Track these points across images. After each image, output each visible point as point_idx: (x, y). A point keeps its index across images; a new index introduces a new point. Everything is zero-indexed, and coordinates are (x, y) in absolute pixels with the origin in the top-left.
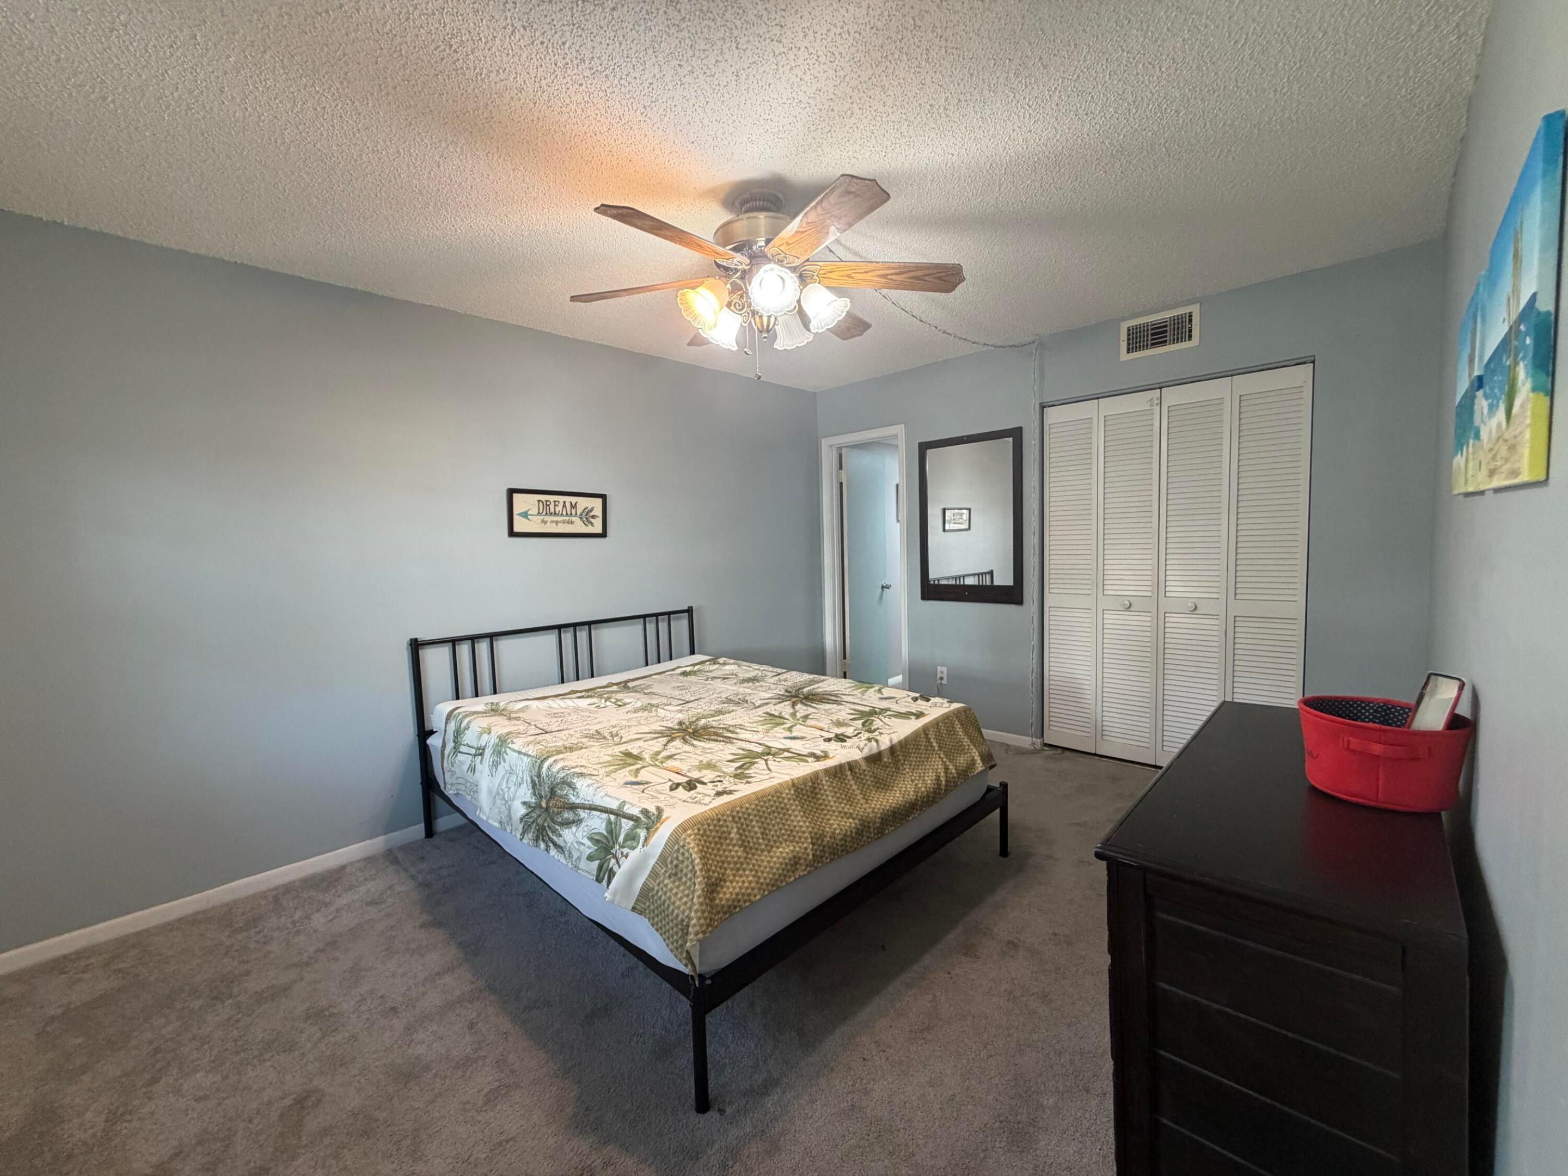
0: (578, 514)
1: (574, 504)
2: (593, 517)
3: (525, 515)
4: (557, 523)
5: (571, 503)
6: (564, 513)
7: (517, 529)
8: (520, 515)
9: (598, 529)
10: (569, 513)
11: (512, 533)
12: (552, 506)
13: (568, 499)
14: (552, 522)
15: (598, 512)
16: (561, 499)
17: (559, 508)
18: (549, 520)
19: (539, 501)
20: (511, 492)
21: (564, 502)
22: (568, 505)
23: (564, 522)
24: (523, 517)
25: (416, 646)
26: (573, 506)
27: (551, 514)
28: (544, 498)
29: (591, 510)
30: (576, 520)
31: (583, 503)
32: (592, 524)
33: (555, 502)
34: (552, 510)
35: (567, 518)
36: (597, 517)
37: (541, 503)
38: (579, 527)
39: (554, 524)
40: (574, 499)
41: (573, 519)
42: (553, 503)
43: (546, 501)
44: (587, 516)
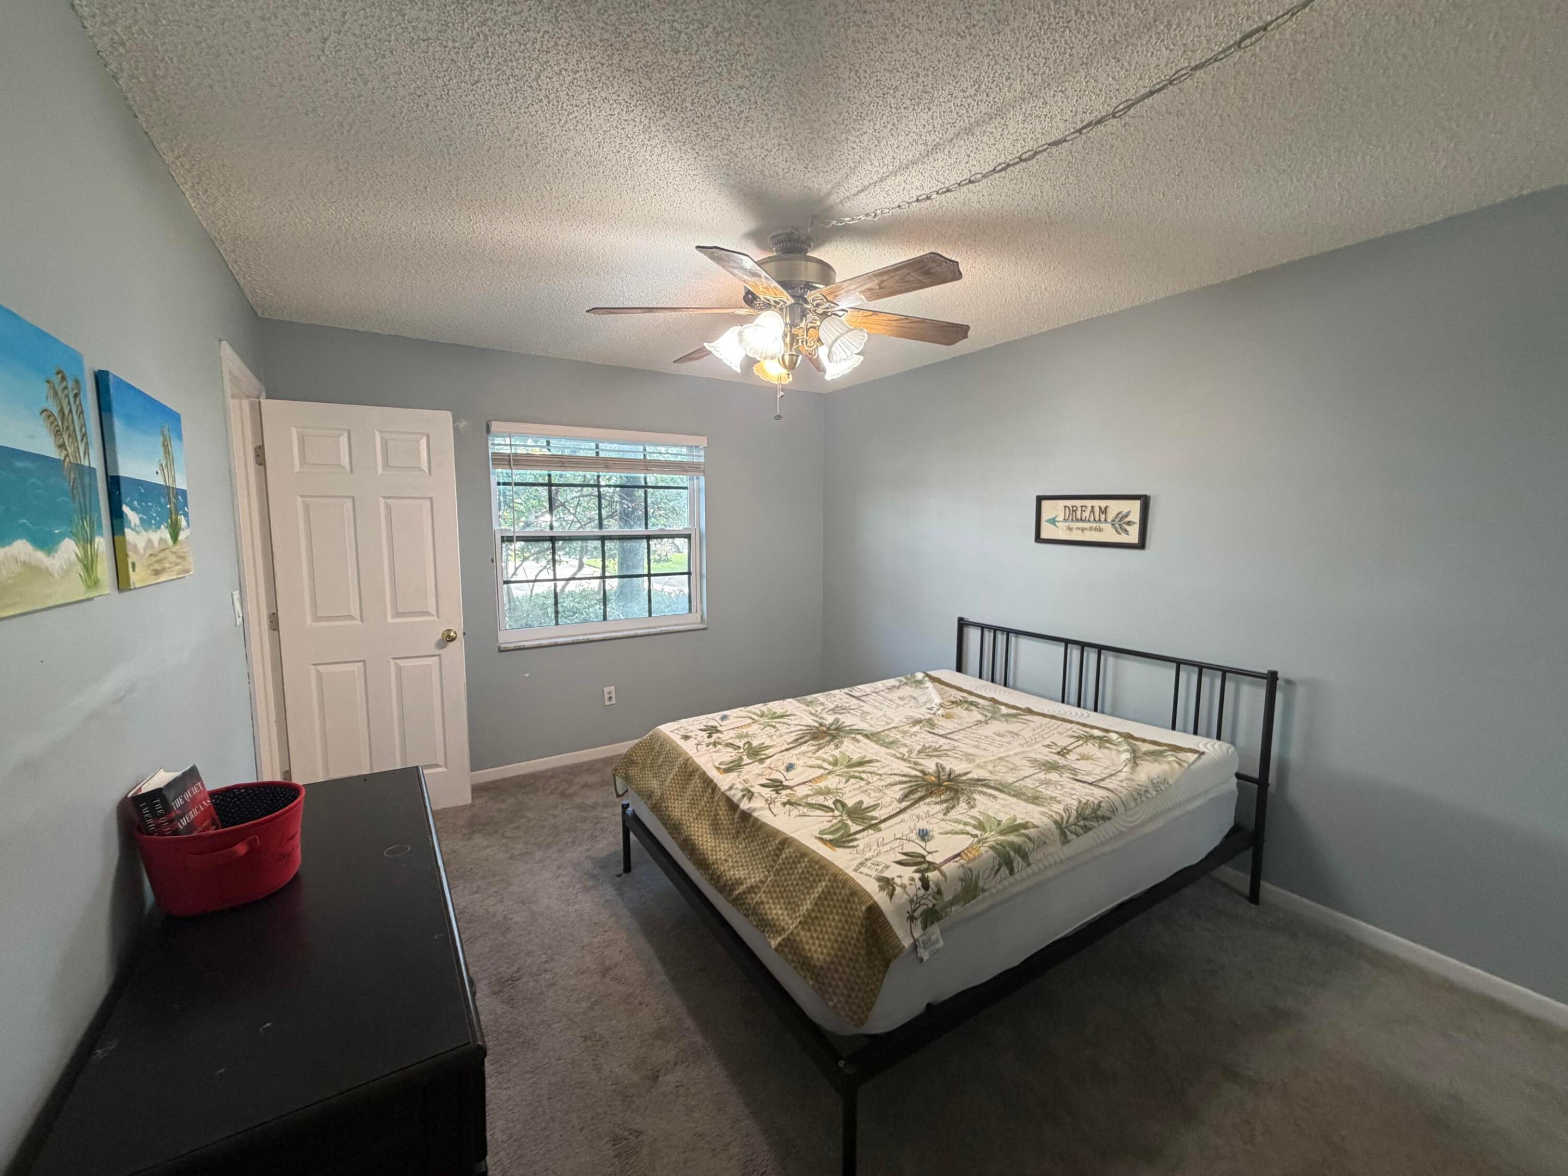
0: (1109, 520)
1: (1103, 509)
2: (1129, 523)
3: (1053, 521)
4: (1083, 530)
5: (1100, 508)
6: (1092, 519)
7: (1044, 535)
8: (1048, 521)
9: (1134, 538)
10: (1097, 519)
11: (1038, 539)
12: (1079, 513)
13: (1097, 503)
14: (1078, 528)
15: (1135, 517)
16: (1089, 503)
17: (1087, 514)
18: (1075, 527)
19: (1065, 507)
20: (1040, 499)
21: (1092, 507)
22: (1097, 510)
23: (1091, 529)
24: (1051, 523)
25: (963, 624)
26: (1104, 511)
27: (1077, 520)
28: (1070, 503)
29: (1126, 516)
30: (1108, 527)
31: (1115, 507)
32: (1126, 532)
33: (1082, 507)
34: (1079, 517)
35: (1094, 525)
36: (1134, 523)
37: (1067, 509)
38: (1110, 535)
39: (1080, 531)
40: (1103, 503)
41: (1102, 525)
42: (1079, 509)
43: (1073, 507)
44: (1121, 522)
